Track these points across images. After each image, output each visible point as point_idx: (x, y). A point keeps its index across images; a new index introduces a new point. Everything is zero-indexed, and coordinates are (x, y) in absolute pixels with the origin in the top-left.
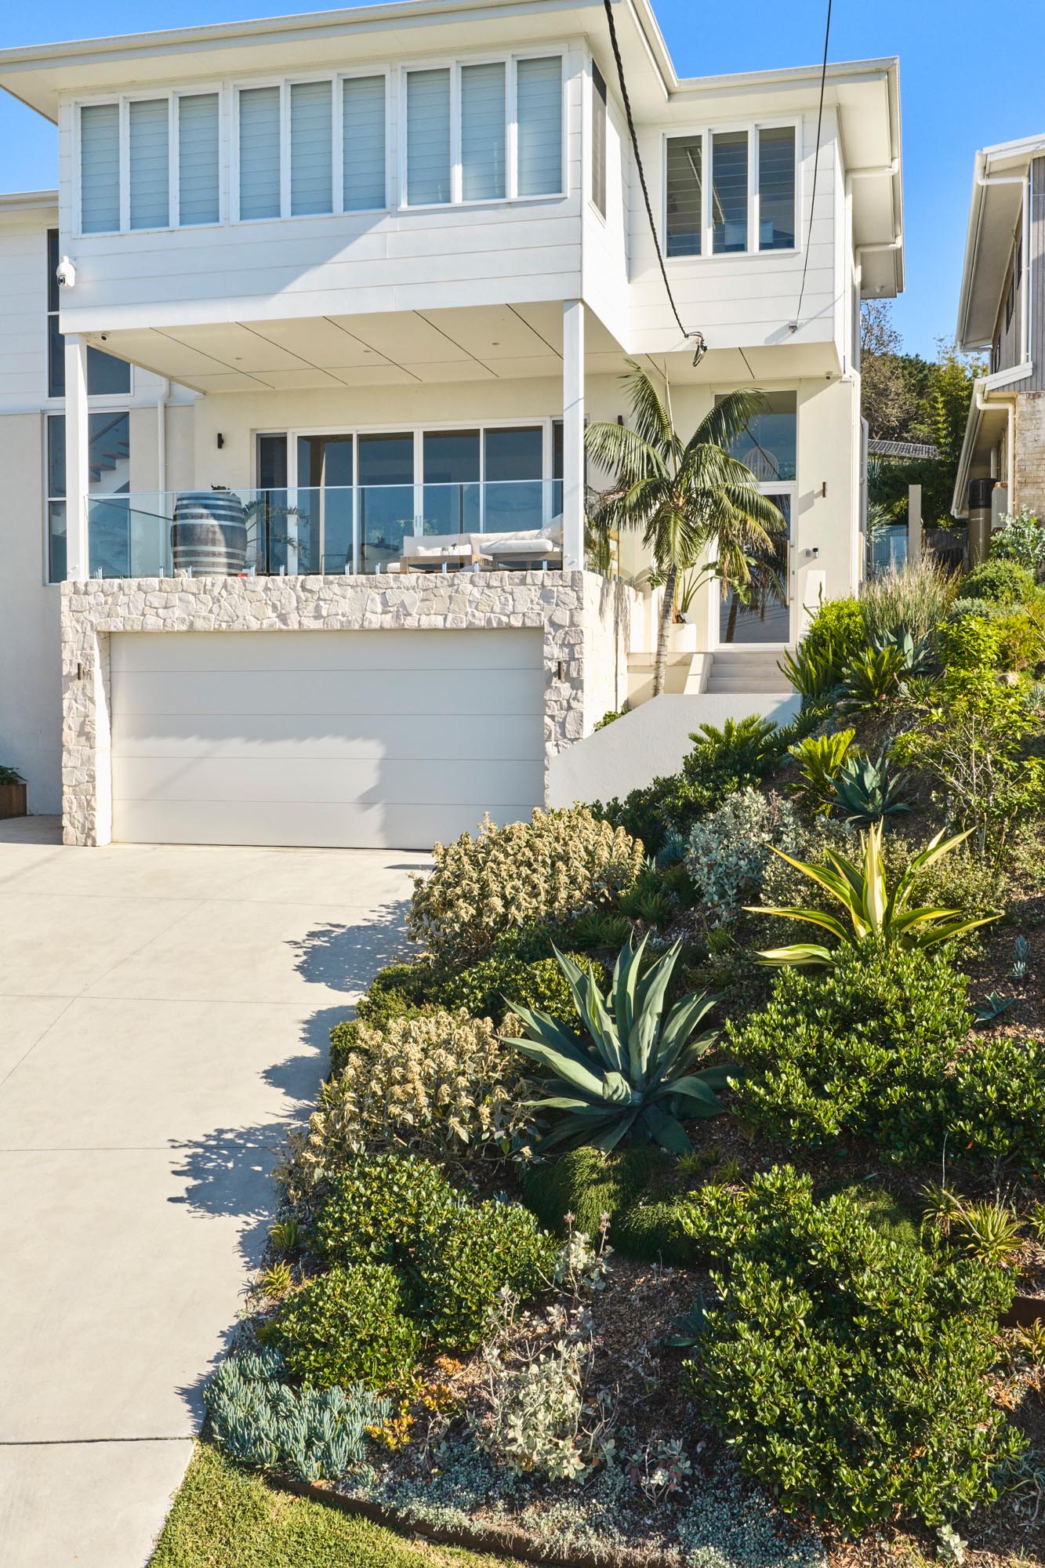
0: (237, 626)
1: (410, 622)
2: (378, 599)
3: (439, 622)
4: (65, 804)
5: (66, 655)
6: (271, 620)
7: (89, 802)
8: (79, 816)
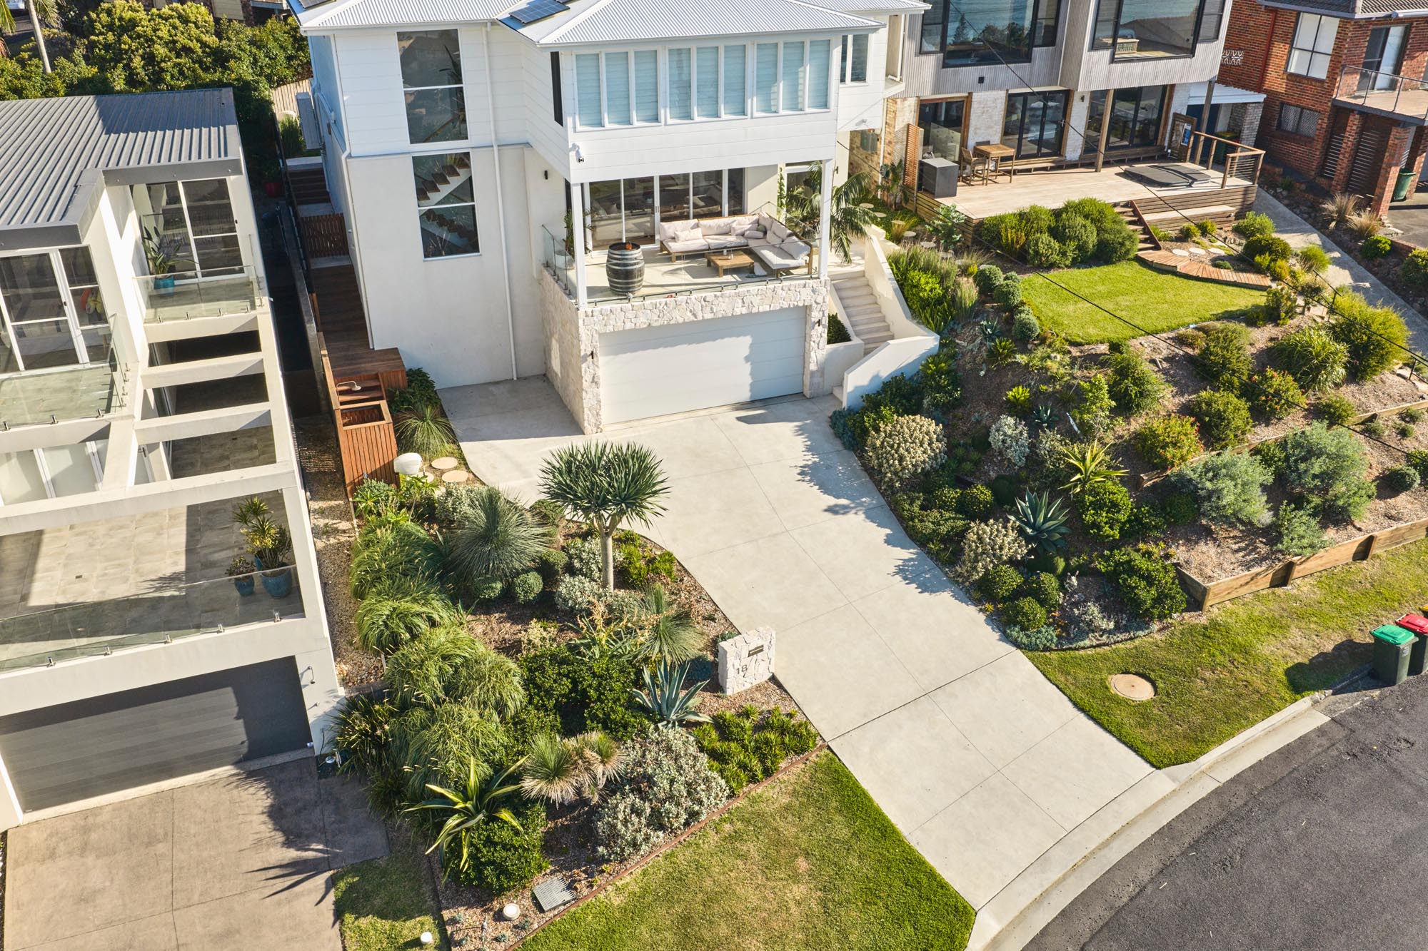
0: (672, 322)
1: (755, 310)
2: (740, 301)
3: (767, 308)
4: (586, 417)
5: (582, 347)
6: (689, 317)
7: (598, 414)
8: (593, 421)
